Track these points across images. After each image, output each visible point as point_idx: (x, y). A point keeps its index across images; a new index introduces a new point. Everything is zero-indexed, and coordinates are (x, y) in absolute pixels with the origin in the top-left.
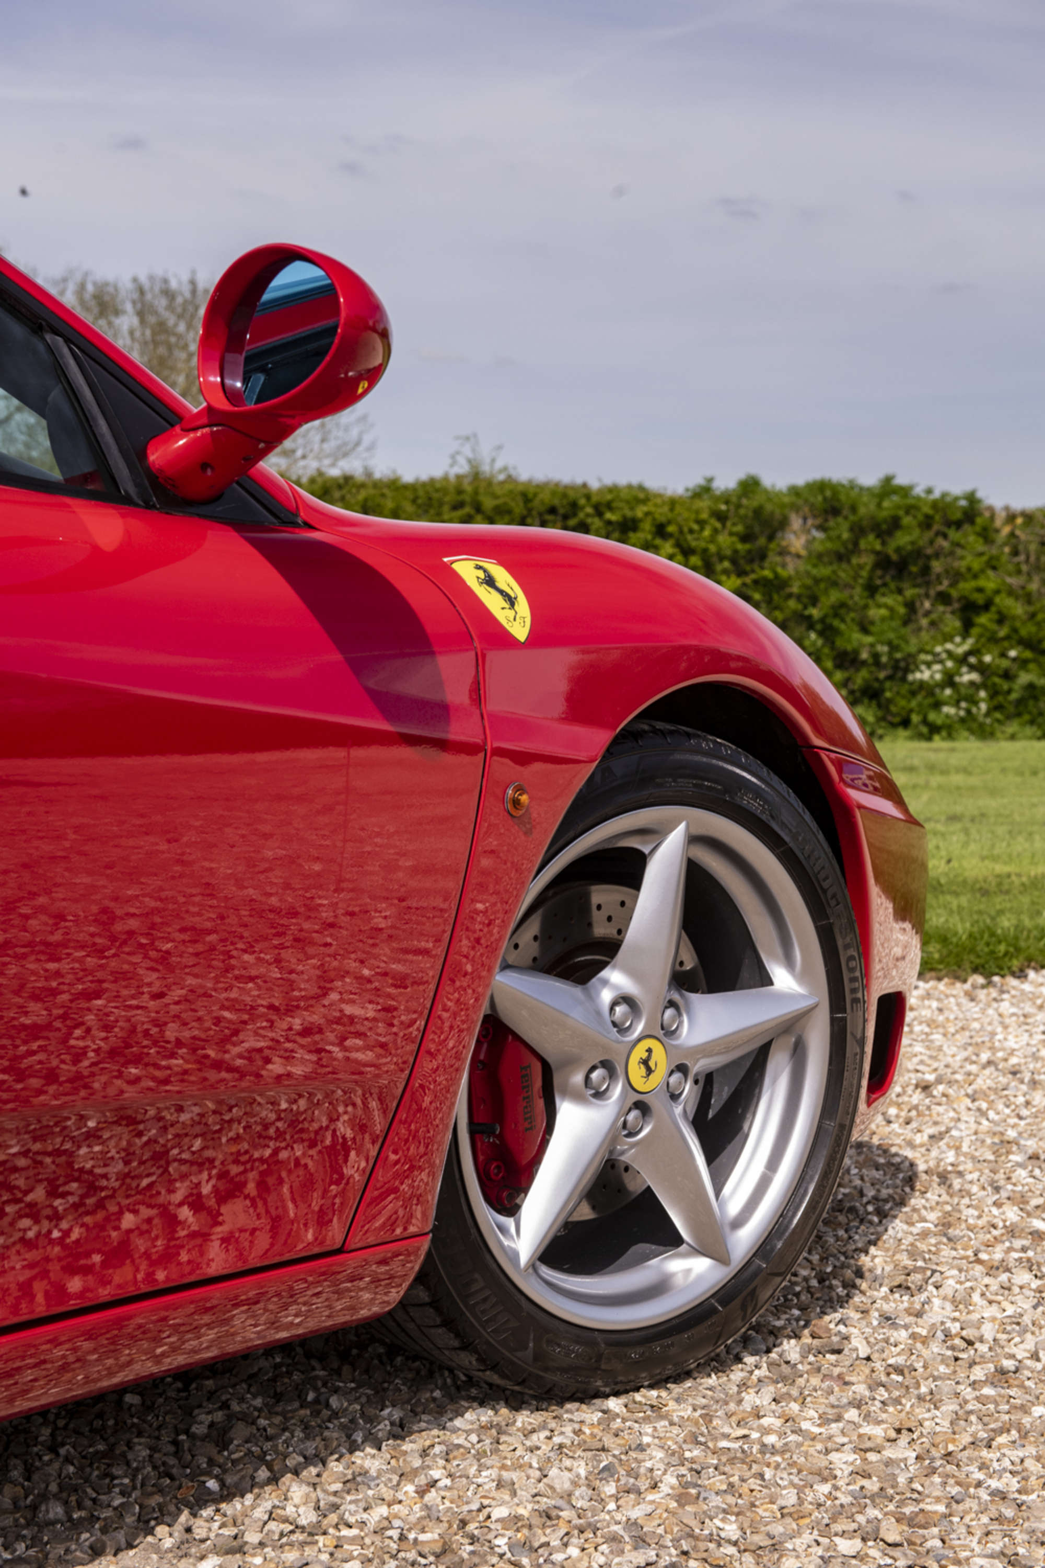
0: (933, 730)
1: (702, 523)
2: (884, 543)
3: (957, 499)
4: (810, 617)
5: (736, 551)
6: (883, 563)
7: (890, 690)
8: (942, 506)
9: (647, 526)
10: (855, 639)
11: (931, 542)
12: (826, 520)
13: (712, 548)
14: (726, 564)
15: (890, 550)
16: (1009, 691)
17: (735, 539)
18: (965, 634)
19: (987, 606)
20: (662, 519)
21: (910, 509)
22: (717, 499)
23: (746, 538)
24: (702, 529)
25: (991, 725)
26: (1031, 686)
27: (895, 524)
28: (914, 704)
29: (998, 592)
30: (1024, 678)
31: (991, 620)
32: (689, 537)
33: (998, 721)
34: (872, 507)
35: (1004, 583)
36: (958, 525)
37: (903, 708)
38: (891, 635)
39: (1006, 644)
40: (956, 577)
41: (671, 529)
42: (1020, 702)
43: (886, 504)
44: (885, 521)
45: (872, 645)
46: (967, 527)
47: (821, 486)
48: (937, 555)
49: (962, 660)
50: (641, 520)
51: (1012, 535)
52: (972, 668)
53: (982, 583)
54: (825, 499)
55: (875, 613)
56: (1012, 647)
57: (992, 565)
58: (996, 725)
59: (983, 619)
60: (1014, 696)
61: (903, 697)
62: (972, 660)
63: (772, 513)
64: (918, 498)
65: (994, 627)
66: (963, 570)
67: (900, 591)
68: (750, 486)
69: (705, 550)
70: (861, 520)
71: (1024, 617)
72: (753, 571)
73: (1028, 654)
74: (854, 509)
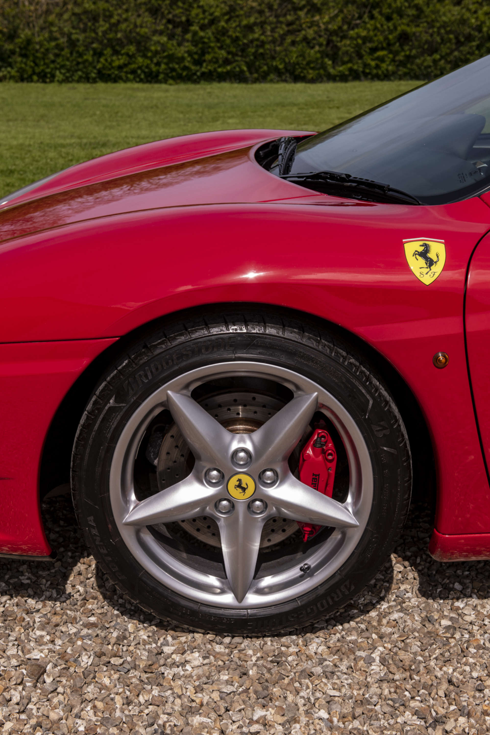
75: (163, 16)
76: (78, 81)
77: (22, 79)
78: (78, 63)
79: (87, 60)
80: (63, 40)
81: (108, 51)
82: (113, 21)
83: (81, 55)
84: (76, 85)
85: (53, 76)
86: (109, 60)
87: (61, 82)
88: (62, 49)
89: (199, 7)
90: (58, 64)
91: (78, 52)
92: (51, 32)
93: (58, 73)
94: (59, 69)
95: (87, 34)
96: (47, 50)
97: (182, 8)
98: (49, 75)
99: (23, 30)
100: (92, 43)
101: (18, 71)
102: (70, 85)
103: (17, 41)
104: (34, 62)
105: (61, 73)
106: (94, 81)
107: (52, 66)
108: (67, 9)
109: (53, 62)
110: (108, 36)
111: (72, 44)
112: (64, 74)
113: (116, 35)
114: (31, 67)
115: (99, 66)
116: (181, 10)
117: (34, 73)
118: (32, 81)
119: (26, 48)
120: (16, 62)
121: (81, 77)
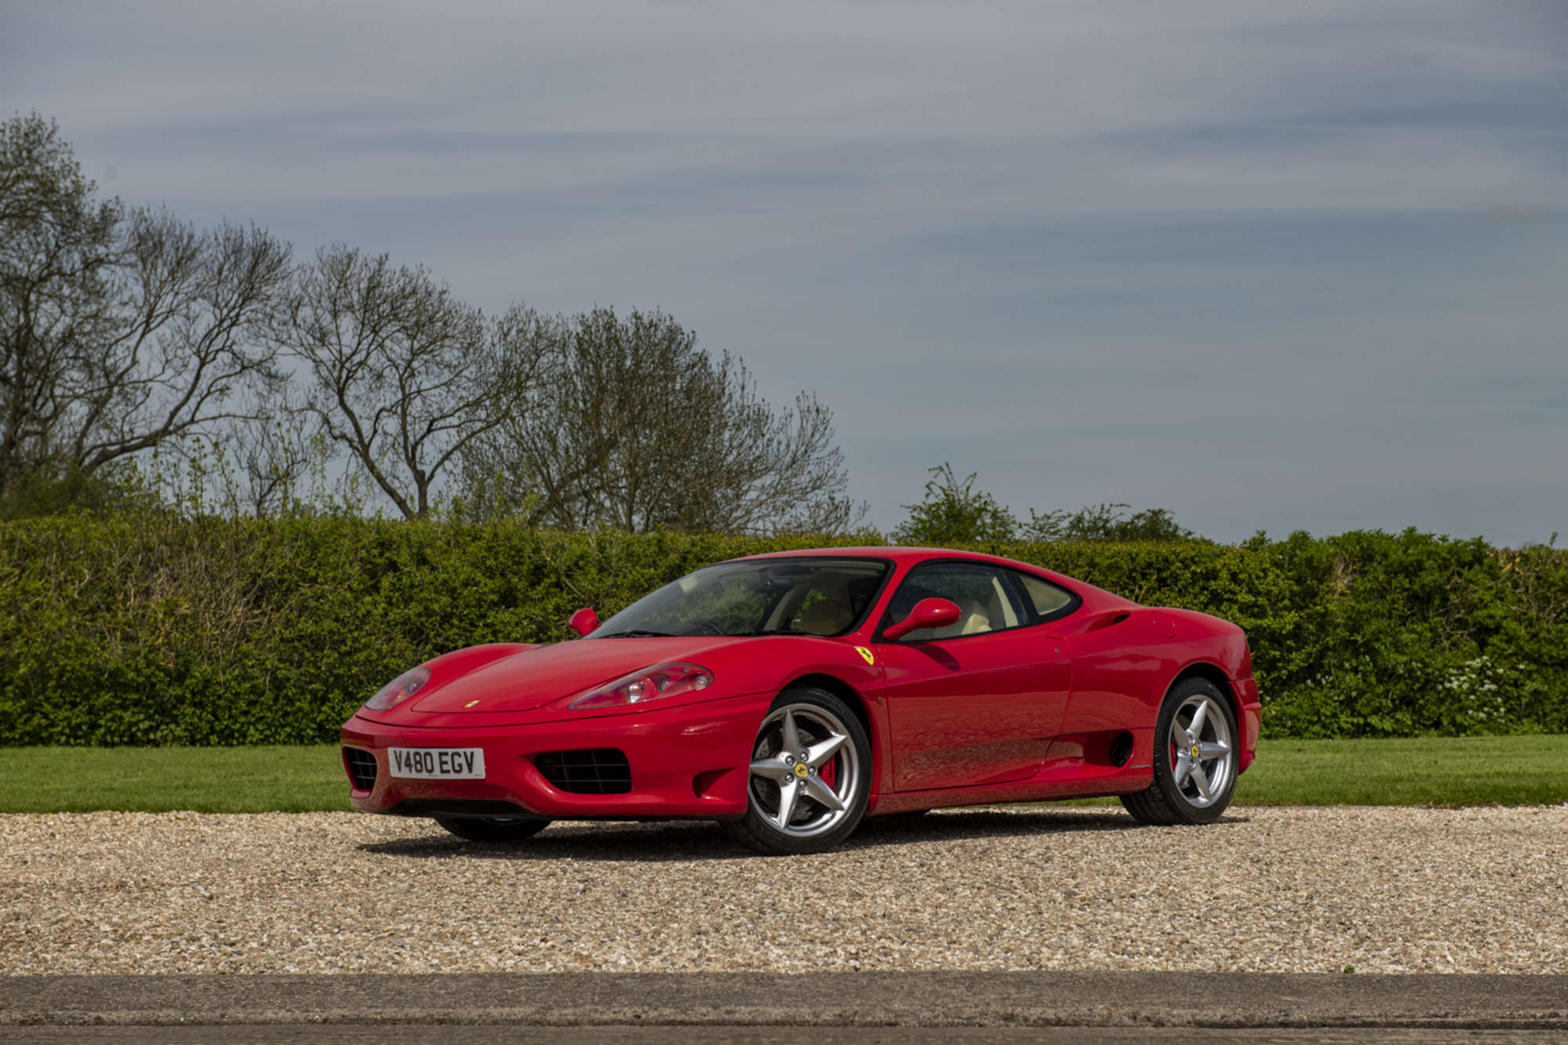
0: (1460, 729)
1: (1264, 570)
2: (1410, 583)
3: (1467, 545)
4: (1356, 641)
5: (1291, 592)
6: (1413, 598)
7: (1423, 698)
8: (1456, 550)
9: (1224, 574)
10: (1394, 659)
11: (1449, 580)
12: (1364, 565)
13: (1275, 590)
14: (1286, 602)
15: (1416, 587)
16: (1519, 698)
17: (1291, 582)
18: (1482, 653)
19: (1497, 629)
20: (1234, 568)
21: (1430, 555)
22: (1273, 550)
23: (1299, 581)
24: (1266, 576)
25: (1506, 724)
26: (1536, 692)
27: (1419, 566)
28: (1443, 709)
29: (1506, 618)
30: (1530, 686)
31: (1501, 641)
32: (1256, 582)
33: (1511, 720)
34: (1400, 553)
35: (1509, 610)
36: (1471, 566)
37: (1433, 712)
38: (1422, 654)
39: (1514, 659)
40: (1472, 608)
41: (1241, 576)
42: (1528, 704)
43: (1410, 552)
44: (1412, 565)
45: (1405, 664)
46: (1476, 566)
47: (1358, 537)
48: (1454, 590)
49: (1481, 671)
50: (1220, 570)
51: (1513, 571)
52: (1488, 678)
53: (1492, 612)
54: (1362, 548)
55: (1406, 637)
56: (1520, 662)
57: (1500, 596)
58: (1509, 724)
59: (1494, 639)
60: (1524, 701)
61: (1434, 704)
62: (1490, 673)
63: (1321, 561)
64: (1437, 545)
65: (1504, 645)
66: (1476, 601)
67: (1425, 619)
68: (1301, 540)
69: (1269, 592)
70: (1392, 564)
71: (1527, 637)
72: (1307, 607)
73: (1533, 667)
74: (1385, 556)
75: (427, 641)
76: (285, 743)
77: (193, 743)
78: (286, 714)
79: (300, 709)
80: (263, 681)
81: (336, 694)
82: (343, 648)
83: (291, 701)
84: (279, 747)
85: (244, 736)
86: (337, 708)
87: (255, 744)
88: (263, 694)
89: (486, 625)
90: (253, 715)
91: (286, 696)
92: (244, 667)
93: (252, 730)
94: (254, 724)
95: (302, 670)
96: (237, 695)
97: (459, 628)
98: (236, 735)
99: (200, 666)
100: (311, 683)
101: (186, 730)
102: (271, 747)
103: (188, 682)
104: (214, 714)
105: (257, 730)
106: (312, 741)
107: (243, 719)
108: (274, 632)
109: (246, 713)
110: (335, 672)
111: (278, 685)
112: (261, 732)
113: (350, 670)
114: (208, 722)
115: (321, 717)
116: (455, 630)
117: (213, 731)
118: (209, 744)
119: (202, 693)
120: (185, 715)
121: (289, 735)
